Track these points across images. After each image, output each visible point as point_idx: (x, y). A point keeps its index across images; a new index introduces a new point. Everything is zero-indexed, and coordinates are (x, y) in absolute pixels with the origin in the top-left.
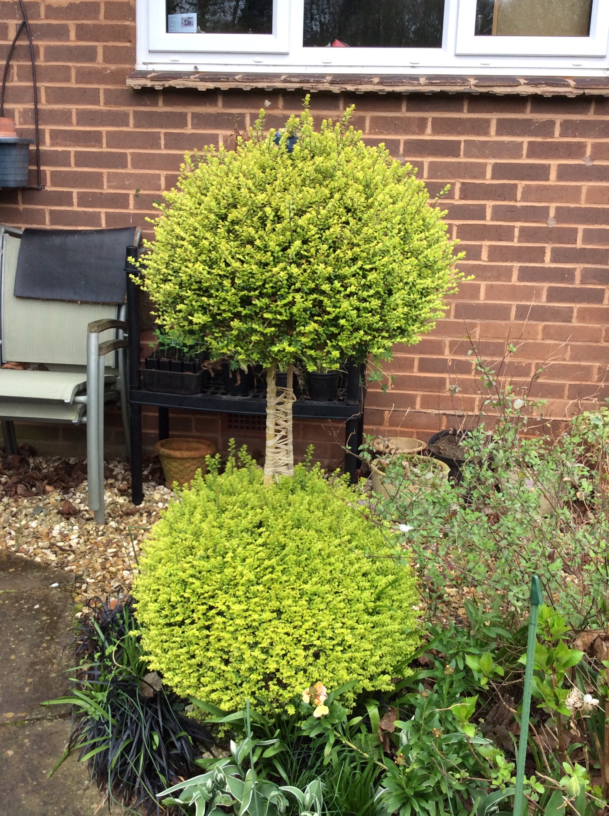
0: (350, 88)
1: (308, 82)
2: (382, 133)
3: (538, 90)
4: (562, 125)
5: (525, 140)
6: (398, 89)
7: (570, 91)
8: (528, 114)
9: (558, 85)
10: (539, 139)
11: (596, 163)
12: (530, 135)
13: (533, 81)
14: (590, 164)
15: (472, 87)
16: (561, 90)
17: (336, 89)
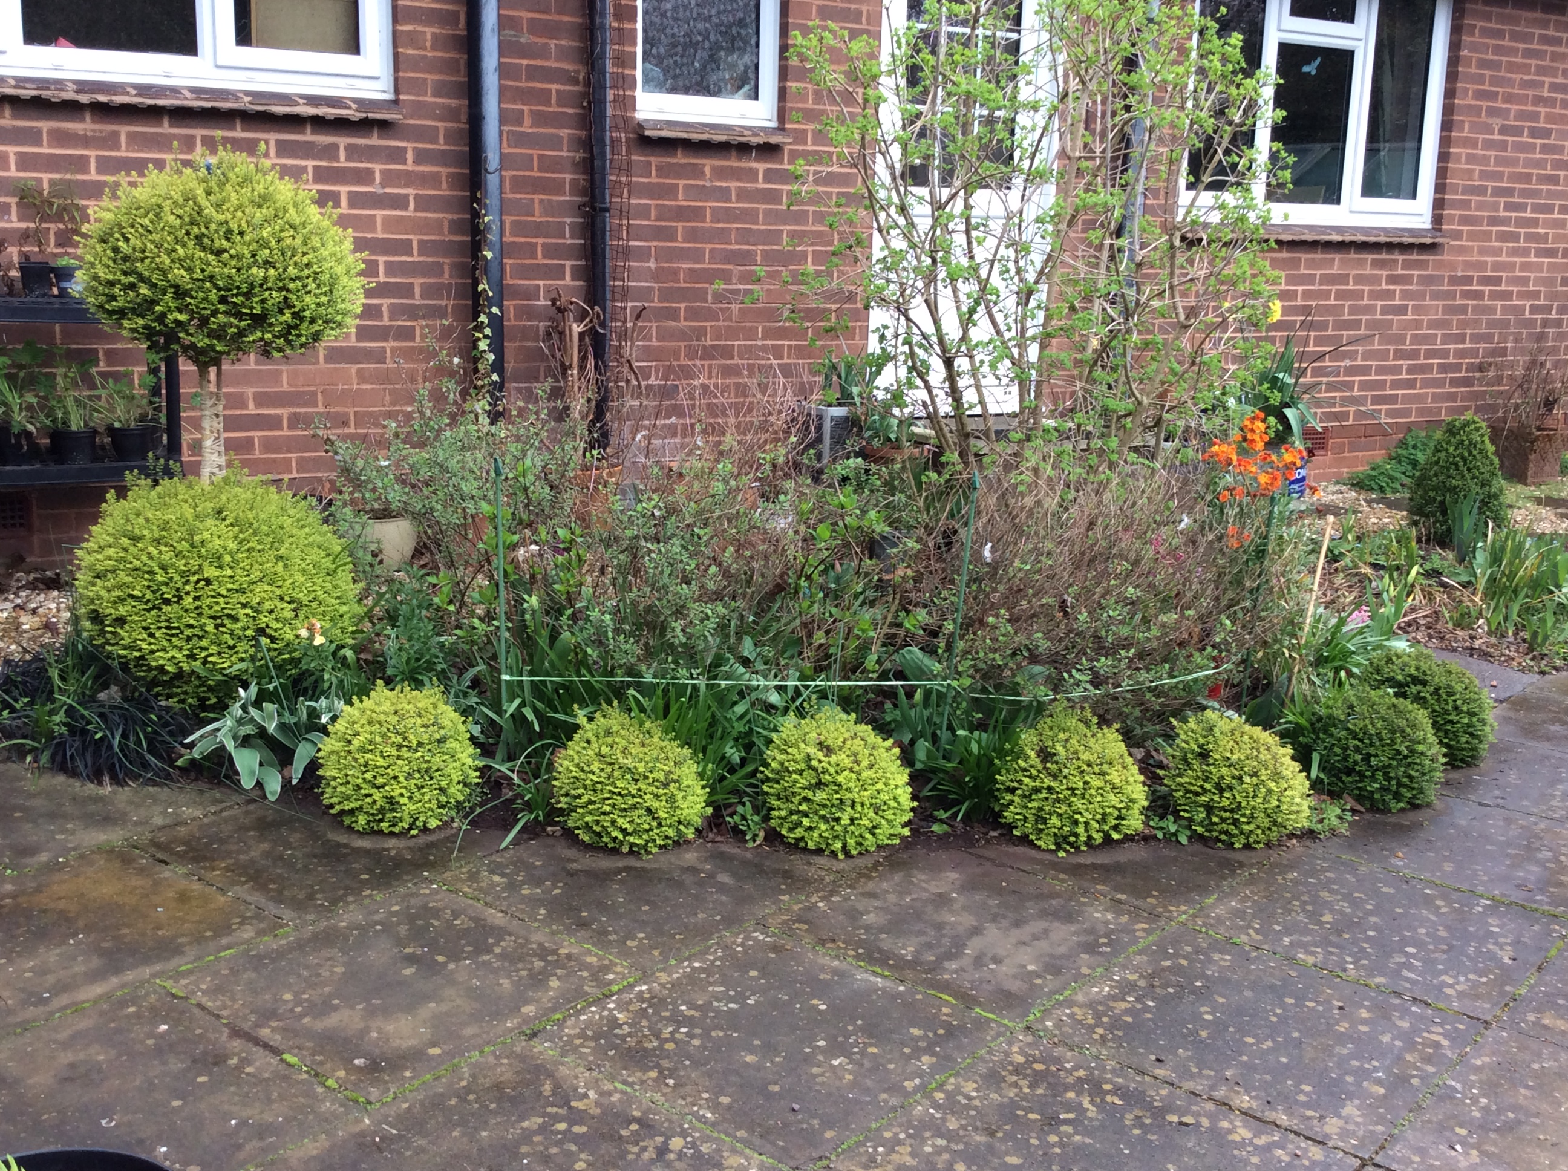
0: (102, 98)
1: (48, 89)
2: (142, 151)
3: (321, 111)
4: (346, 149)
5: (310, 164)
6: (161, 102)
7: (353, 114)
8: (308, 136)
9: (339, 108)
10: (324, 164)
11: (388, 190)
12: (314, 159)
13: (313, 100)
14: (381, 191)
15: (245, 104)
16: (344, 112)
17: (84, 99)
